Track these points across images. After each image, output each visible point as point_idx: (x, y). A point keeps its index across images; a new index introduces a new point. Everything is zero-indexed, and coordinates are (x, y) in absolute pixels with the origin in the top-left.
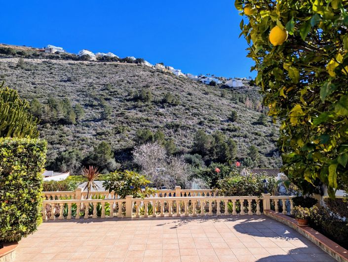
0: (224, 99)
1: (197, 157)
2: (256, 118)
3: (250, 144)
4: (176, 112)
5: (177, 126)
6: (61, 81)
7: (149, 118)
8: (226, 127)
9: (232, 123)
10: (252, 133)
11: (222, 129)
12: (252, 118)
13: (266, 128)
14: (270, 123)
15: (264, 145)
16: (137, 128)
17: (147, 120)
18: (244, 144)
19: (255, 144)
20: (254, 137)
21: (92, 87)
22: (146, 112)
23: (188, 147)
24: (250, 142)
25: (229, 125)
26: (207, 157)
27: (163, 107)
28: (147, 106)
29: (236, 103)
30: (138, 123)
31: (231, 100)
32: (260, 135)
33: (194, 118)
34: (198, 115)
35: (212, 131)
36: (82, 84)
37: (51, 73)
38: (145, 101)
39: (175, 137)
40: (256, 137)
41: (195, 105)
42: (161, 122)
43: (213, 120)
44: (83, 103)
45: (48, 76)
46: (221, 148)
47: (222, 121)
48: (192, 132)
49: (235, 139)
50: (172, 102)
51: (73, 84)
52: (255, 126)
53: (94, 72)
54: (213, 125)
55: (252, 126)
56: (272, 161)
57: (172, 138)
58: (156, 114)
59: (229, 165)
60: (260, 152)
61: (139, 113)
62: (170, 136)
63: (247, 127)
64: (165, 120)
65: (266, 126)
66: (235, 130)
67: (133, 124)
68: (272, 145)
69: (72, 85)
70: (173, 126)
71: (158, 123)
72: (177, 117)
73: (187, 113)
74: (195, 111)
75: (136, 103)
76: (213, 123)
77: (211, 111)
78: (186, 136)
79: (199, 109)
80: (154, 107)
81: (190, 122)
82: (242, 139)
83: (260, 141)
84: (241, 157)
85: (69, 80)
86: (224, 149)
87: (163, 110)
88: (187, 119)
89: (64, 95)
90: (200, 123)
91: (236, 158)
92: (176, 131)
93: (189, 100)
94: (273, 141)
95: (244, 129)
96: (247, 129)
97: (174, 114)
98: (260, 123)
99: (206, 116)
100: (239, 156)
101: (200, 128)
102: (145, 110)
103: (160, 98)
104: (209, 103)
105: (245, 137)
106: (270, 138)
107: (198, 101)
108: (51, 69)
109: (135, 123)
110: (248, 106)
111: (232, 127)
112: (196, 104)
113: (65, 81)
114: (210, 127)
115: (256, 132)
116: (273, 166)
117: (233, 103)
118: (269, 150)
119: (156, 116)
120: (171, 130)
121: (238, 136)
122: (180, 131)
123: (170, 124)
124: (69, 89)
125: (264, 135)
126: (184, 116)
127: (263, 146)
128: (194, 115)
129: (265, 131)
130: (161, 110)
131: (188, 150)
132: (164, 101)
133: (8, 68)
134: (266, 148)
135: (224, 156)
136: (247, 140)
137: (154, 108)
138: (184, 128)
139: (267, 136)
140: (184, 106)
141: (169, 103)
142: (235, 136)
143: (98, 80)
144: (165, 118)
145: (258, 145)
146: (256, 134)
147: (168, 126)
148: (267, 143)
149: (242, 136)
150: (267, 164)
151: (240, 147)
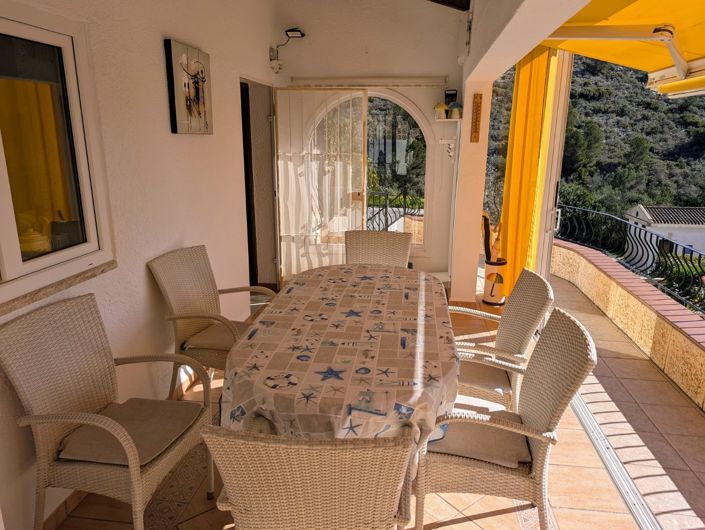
3: (629, 129)
9: (593, 79)
10: (638, 104)
15: (662, 133)
18: (616, 129)
19: (642, 129)
20: (641, 112)
24: (632, 125)
25: (585, 84)
32: (655, 109)
49: (596, 119)
56: (677, 171)
59: (580, 178)
63: (628, 88)
66: (599, 97)
82: (614, 118)
83: (654, 124)
84: (609, 161)
94: (685, 124)
95: (620, 94)
100: (604, 159)
105: (622, 113)
106: (678, 116)
111: (592, 88)
116: (676, 182)
125: (665, 107)
127: (659, 136)
136: (625, 120)
139: (671, 111)
142: (597, 111)
145: (648, 134)
148: (671, 129)
149: (613, 112)
150: (662, 177)
151: (607, 138)
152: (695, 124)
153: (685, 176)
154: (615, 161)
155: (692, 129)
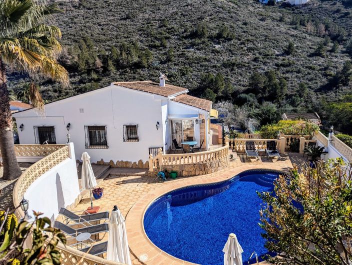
0: (283, 23)
1: (251, 96)
2: (314, 47)
4: (232, 48)
5: (233, 64)
6: (121, 19)
7: (207, 57)
8: (280, 62)
11: (277, 65)
12: (310, 48)
13: (322, 60)
14: (328, 53)
16: (198, 69)
17: (206, 60)
21: (150, 25)
22: (204, 50)
23: (244, 86)
26: (260, 95)
27: (219, 43)
28: (204, 42)
29: (295, 29)
30: (198, 63)
31: (290, 24)
33: (250, 53)
34: (253, 50)
35: (266, 68)
36: (140, 21)
37: (111, 11)
38: (201, 37)
39: (232, 76)
40: (310, 71)
41: (250, 38)
42: (217, 61)
43: (268, 55)
44: (147, 44)
45: (109, 14)
46: (272, 87)
47: (277, 55)
48: (247, 69)
50: (227, 37)
51: (132, 21)
52: (311, 59)
53: (148, 5)
54: (268, 61)
55: (308, 58)
57: (229, 77)
58: (213, 52)
60: (310, 87)
61: (197, 51)
62: (227, 76)
64: (222, 58)
65: (323, 57)
67: (194, 65)
68: (324, 80)
69: (132, 23)
70: (229, 65)
71: (216, 62)
72: (233, 54)
73: (242, 48)
74: (250, 45)
75: (193, 40)
76: (268, 59)
77: (267, 43)
78: (241, 75)
79: (255, 42)
80: (211, 43)
81: (246, 60)
85: (128, 18)
86: (276, 89)
87: (219, 46)
88: (242, 56)
89: (129, 36)
90: (256, 60)
91: (286, 95)
92: (232, 70)
93: (244, 32)
97: (230, 50)
98: (317, 54)
99: (261, 50)
101: (255, 65)
102: (202, 49)
103: (215, 32)
104: (265, 33)
107: (254, 32)
108: (109, 5)
109: (195, 63)
110: (309, 31)
112: (252, 35)
113: (125, 19)
114: (265, 63)
115: (311, 65)
117: (293, 28)
118: (319, 84)
119: (213, 54)
120: (228, 70)
121: (292, 72)
122: (236, 70)
123: (226, 62)
124: (130, 28)
126: (239, 53)
128: (250, 49)
129: (320, 63)
130: (217, 47)
131: (243, 88)
132: (219, 36)
133: (73, 9)
134: (317, 83)
135: (275, 94)
137: (210, 45)
138: (240, 66)
140: (240, 40)
141: (224, 37)
143: (153, 15)
144: (221, 56)
146: (310, 68)
147: (225, 65)
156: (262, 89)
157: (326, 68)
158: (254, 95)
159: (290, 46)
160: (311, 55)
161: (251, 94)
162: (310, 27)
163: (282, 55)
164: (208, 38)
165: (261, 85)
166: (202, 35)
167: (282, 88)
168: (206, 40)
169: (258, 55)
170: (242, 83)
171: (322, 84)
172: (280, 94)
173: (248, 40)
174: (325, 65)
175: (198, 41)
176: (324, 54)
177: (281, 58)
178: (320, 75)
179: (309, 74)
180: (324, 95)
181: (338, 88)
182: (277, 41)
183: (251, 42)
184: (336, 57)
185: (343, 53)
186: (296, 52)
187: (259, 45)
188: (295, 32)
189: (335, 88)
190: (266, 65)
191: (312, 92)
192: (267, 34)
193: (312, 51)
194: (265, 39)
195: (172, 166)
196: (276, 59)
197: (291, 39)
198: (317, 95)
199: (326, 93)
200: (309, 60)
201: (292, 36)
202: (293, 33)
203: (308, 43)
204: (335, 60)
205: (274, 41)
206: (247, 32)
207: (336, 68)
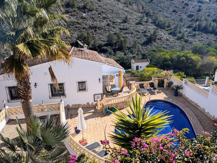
0: (120, 3)
1: (109, 48)
2: (138, 19)
3: (134, 38)
4: (94, 17)
5: (96, 27)
7: (79, 22)
8: (122, 27)
9: (125, 24)
10: (136, 31)
11: (120, 29)
12: (136, 19)
13: (143, 27)
14: (145, 23)
15: (141, 38)
16: (74, 29)
17: (78, 23)
18: (131, 38)
19: (136, 38)
20: (136, 33)
22: (76, 16)
23: (104, 41)
25: (124, 26)
26: (114, 47)
27: (85, 12)
28: (75, 11)
29: (127, 7)
30: (73, 25)
31: (124, 4)
32: (139, 32)
33: (104, 21)
34: (106, 18)
35: (115, 30)
38: (73, 7)
39: (96, 35)
40: (138, 33)
41: (103, 10)
42: (86, 25)
43: (115, 22)
46: (120, 43)
47: (120, 23)
48: (104, 31)
49: (127, 35)
50: (90, 9)
52: (137, 26)
54: (115, 26)
55: (135, 25)
56: (144, 48)
57: (95, 35)
58: (82, 18)
60: (138, 43)
61: (71, 17)
62: (93, 34)
63: (133, 27)
64: (88, 22)
65: (143, 25)
66: (127, 29)
67: (71, 26)
70: (93, 28)
71: (85, 25)
72: (95, 21)
73: (99, 17)
74: (104, 15)
75: (68, 9)
76: (115, 24)
77: (113, 14)
78: (101, 34)
79: (107, 14)
80: (79, 12)
81: (103, 25)
82: (130, 35)
83: (139, 36)
86: (122, 43)
87: (85, 14)
88: (101, 22)
90: (108, 25)
91: (127, 47)
92: (95, 31)
93: (99, 6)
94: (145, 36)
95: (131, 28)
96: (133, 28)
97: (92, 18)
98: (139, 23)
99: (111, 19)
100: (129, 46)
101: (108, 28)
102: (74, 15)
103: (82, 5)
104: (111, 8)
105: (132, 33)
107: (105, 7)
109: (71, 25)
110: (134, 9)
111: (125, 27)
114: (114, 27)
115: (138, 30)
117: (126, 6)
118: (143, 41)
119: (82, 20)
120: (93, 30)
121: (128, 33)
122: (98, 31)
123: (92, 26)
125: (141, 31)
126: (98, 19)
127: (140, 39)
128: (104, 18)
129: (142, 29)
130: (84, 15)
131: (104, 43)
132: (84, 7)
134: (141, 40)
135: (122, 46)
136: (133, 35)
137: (79, 13)
138: (100, 28)
139: (143, 33)
140: (97, 11)
141: (87, 9)
142: (126, 33)
144: (88, 21)
145: (138, 39)
146: (137, 31)
147: (91, 28)
148: (142, 37)
149: (130, 33)
150: (141, 49)
151: (129, 40)
152: (148, 36)
153: (145, 49)
154: (131, 46)
155: (147, 37)
156: (115, 44)
157: (145, 32)
158: (111, 47)
159: (126, 18)
160: (137, 24)
161: (109, 46)
162: (135, 7)
163: (122, 23)
164: (77, 8)
165: (114, 41)
166: (73, 6)
167: (125, 43)
168: (76, 9)
169: (109, 22)
170: (102, 39)
171: (144, 41)
172: (124, 47)
173: (102, 12)
174: (145, 30)
175: (71, 10)
176: (143, 24)
177: (122, 24)
178: (143, 36)
179: (137, 35)
180: (146, 47)
181: (151, 43)
182: (119, 14)
183: (104, 13)
184: (149, 25)
185: (152, 23)
186: (129, 21)
187: (109, 16)
188: (127, 9)
189: (150, 43)
190: (115, 29)
191: (140, 45)
192: (113, 9)
193: (137, 21)
194: (112, 12)
195: (111, 104)
196: (120, 25)
197: (126, 13)
198: (142, 47)
199: (146, 46)
200: (136, 27)
201: (126, 11)
202: (126, 10)
203: (135, 16)
204: (149, 27)
205: (117, 14)
206: (101, 6)
207: (150, 32)
